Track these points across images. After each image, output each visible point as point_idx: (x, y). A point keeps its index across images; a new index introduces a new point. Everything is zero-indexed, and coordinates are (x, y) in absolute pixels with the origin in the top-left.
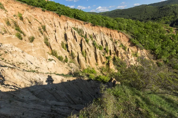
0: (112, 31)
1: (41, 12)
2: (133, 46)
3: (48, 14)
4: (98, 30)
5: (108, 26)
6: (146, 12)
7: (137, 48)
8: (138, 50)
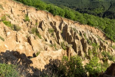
0: (92, 28)
1: (35, 11)
2: (108, 39)
3: (41, 13)
4: (84, 28)
5: (89, 24)
6: (82, 3)
7: (111, 41)
8: (112, 42)
